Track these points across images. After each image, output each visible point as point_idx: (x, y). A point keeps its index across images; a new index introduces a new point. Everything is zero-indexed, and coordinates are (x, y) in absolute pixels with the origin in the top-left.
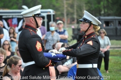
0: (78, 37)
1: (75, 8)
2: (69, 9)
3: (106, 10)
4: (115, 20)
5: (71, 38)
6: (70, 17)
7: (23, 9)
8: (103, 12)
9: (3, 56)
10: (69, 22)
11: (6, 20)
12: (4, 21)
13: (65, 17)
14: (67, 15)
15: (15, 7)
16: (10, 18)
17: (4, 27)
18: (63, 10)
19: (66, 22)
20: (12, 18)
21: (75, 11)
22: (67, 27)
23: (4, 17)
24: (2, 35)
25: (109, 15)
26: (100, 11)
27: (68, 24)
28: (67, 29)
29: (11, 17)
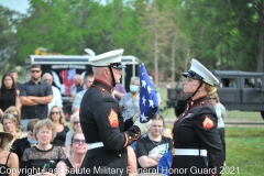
0: (176, 102)
1: (173, 54)
2: (163, 56)
3: (225, 60)
4: (240, 76)
5: (165, 105)
6: (164, 69)
7: (86, 53)
8: (219, 63)
9: (50, 132)
10: (162, 78)
11: (58, 71)
12: (54, 74)
13: (156, 69)
14: (160, 66)
15: (72, 50)
16: (64, 69)
17: (54, 84)
18: (153, 58)
19: (157, 77)
20: (68, 69)
21: (173, 60)
22: (159, 86)
23: (53, 67)
24: (50, 97)
25: (229, 68)
26: (215, 61)
27: (160, 81)
28: (158, 89)
29: (65, 67)
